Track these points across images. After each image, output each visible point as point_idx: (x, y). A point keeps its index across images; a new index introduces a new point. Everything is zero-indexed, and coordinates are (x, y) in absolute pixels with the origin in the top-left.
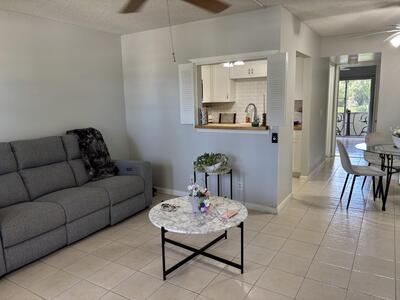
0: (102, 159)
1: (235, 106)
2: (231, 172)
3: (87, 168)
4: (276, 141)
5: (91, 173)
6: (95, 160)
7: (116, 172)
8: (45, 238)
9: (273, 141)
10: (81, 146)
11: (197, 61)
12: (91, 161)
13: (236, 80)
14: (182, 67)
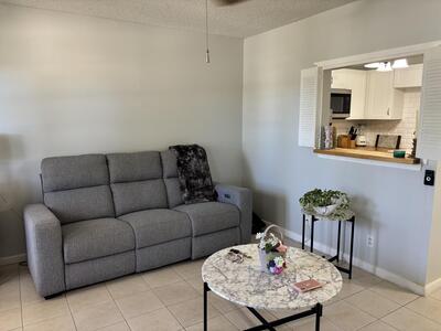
0: (200, 181)
1: (400, 125)
2: (352, 220)
3: (182, 189)
4: (431, 183)
5: (185, 195)
6: (192, 181)
7: (214, 197)
8: (110, 261)
9: (426, 183)
10: (179, 164)
11: (325, 65)
12: (187, 182)
13: (404, 90)
14: (305, 73)
